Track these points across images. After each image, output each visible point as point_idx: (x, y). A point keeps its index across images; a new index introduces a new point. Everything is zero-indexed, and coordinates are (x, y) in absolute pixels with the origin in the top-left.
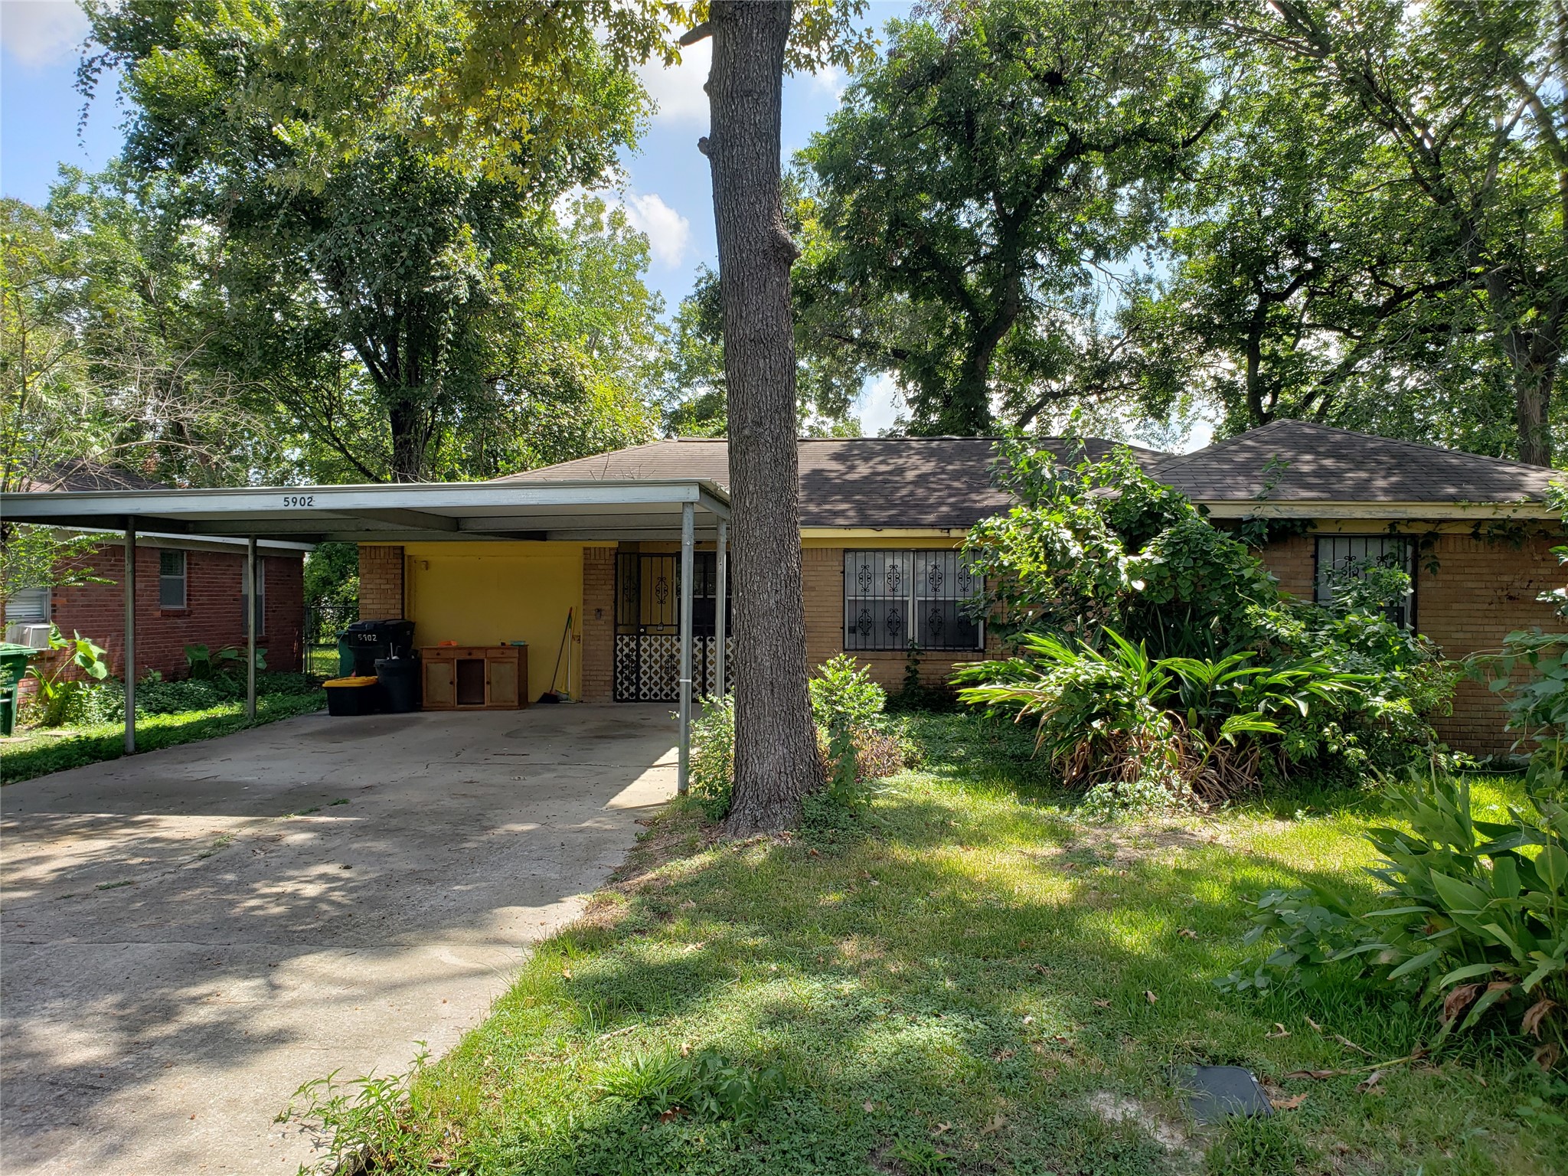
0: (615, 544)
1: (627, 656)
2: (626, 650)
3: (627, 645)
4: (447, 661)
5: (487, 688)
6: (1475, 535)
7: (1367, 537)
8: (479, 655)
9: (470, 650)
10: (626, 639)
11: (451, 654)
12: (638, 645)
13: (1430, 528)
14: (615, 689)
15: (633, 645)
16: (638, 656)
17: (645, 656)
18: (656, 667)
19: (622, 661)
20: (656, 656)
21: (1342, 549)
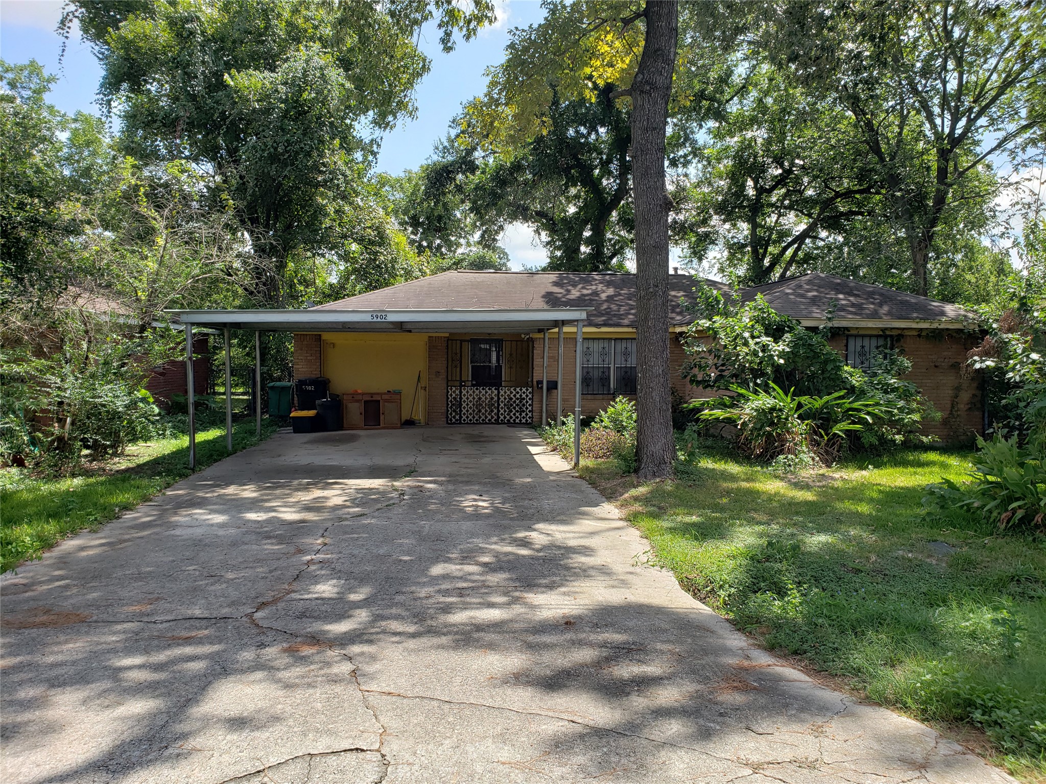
0: (447, 335)
1: (455, 398)
2: (454, 395)
3: (454, 392)
4: (358, 401)
5: (382, 417)
6: (919, 336)
7: (870, 336)
8: (376, 398)
9: (372, 395)
10: (454, 389)
11: (360, 397)
12: (461, 392)
13: (900, 332)
14: (447, 417)
15: (457, 392)
16: (461, 398)
17: (464, 398)
18: (471, 405)
19: (451, 401)
20: (471, 398)
21: (859, 342)
